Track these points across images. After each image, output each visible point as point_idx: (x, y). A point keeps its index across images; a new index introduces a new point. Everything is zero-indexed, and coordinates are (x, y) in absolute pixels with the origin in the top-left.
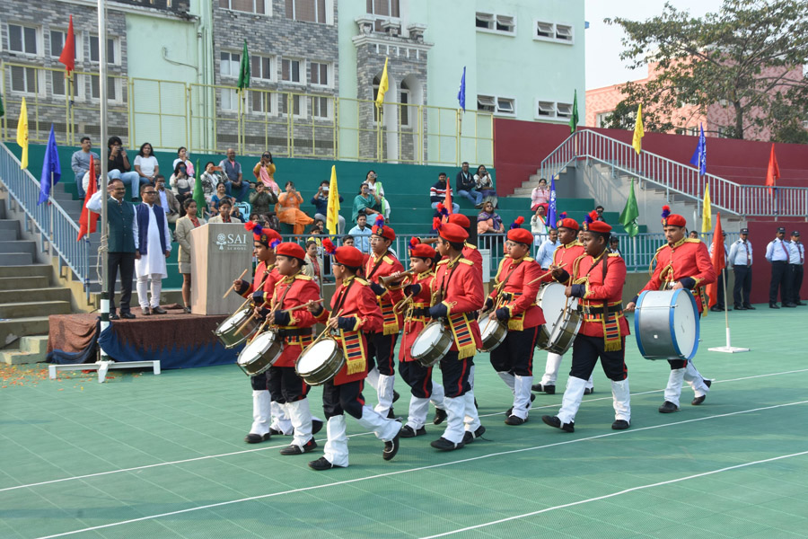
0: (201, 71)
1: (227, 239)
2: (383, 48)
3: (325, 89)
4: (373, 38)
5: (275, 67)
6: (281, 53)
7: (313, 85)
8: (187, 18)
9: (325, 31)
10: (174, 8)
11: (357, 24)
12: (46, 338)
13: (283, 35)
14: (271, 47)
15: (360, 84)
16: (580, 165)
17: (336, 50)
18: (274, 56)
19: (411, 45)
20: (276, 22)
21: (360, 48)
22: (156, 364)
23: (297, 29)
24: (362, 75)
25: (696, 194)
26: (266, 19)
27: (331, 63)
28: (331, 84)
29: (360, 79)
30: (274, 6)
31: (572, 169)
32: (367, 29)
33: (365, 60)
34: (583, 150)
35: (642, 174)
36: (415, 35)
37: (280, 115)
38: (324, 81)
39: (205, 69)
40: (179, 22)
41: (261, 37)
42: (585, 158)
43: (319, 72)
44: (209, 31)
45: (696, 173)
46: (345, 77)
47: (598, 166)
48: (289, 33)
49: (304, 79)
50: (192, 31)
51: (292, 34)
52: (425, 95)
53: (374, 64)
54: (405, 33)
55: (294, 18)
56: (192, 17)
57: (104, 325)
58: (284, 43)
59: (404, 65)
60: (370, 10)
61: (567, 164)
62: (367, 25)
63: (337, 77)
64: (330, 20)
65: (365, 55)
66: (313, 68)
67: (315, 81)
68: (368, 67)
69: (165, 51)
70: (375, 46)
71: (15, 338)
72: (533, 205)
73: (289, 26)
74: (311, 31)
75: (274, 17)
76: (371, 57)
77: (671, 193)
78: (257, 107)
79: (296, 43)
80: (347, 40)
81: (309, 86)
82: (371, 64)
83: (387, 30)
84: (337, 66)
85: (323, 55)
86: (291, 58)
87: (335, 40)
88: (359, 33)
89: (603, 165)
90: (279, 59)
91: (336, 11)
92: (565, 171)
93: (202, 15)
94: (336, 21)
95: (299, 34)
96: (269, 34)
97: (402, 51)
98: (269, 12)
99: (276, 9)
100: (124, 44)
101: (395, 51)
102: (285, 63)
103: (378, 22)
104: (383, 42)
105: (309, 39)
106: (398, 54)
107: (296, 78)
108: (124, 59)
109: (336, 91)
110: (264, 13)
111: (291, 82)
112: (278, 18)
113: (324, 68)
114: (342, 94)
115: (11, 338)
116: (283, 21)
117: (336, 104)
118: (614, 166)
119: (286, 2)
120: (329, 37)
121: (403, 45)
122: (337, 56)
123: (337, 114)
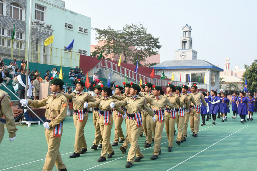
2: (40, 30)
3: (22, 40)
4: (37, 27)
5: (6, 32)
6: (8, 28)
7: (18, 39)
9: (22, 22)
11: (32, 22)
13: (9, 22)
14: (5, 25)
15: (32, 40)
16: (103, 69)
17: (26, 29)
18: (6, 28)
19: (47, 30)
20: (7, 18)
21: (33, 29)
22: (39, 122)
23: (14, 21)
24: (33, 37)
26: (4, 16)
27: (23, 32)
28: (23, 39)
29: (32, 38)
30: (6, 13)
31: (101, 70)
32: (35, 24)
33: (34, 33)
34: (104, 65)
35: (121, 73)
36: (48, 27)
37: (7, 47)
38: (21, 38)
41: (2, 22)
42: (104, 67)
45: (136, 73)
46: (27, 37)
47: (108, 70)
48: (11, 22)
49: (15, 37)
53: (37, 34)
54: (45, 26)
55: (13, 17)
57: (25, 110)
58: (9, 25)
59: (46, 36)
60: (35, 19)
61: (99, 69)
62: (35, 22)
63: (25, 37)
64: (24, 19)
65: (34, 31)
66: (18, 33)
67: (18, 37)
68: (35, 35)
70: (38, 29)
72: (94, 80)
73: (11, 20)
74: (18, 22)
75: (6, 16)
76: (36, 32)
77: (129, 78)
79: (13, 25)
81: (17, 39)
82: (36, 34)
83: (41, 25)
84: (25, 34)
85: (21, 30)
86: (11, 29)
87: (25, 26)
88: (33, 25)
89: (110, 70)
90: (8, 29)
91: (26, 17)
92: (99, 71)
94: (26, 20)
95: (14, 22)
96: (5, 21)
97: (45, 31)
99: (7, 14)
101: (43, 31)
102: (9, 31)
103: (38, 22)
104: (40, 28)
105: (17, 24)
106: (44, 32)
109: (25, 41)
110: (3, 14)
111: (10, 37)
112: (8, 17)
113: (21, 34)
114: (27, 42)
116: (9, 18)
117: (25, 45)
118: (113, 70)
119: (10, 12)
120: (24, 25)
121: (46, 30)
122: (26, 31)
123: (25, 48)
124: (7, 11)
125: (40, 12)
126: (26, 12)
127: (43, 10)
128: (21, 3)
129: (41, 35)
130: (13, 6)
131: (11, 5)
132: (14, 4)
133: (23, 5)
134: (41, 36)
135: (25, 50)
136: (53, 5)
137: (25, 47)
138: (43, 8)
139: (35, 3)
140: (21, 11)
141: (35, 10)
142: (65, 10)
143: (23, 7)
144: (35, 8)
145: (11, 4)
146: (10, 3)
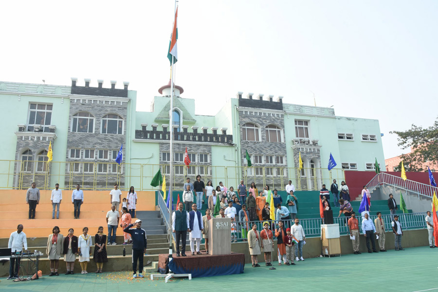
0: (237, 162)
1: (220, 224)
2: (302, 149)
3: (283, 165)
4: (299, 146)
5: (263, 159)
6: (265, 154)
7: (278, 164)
8: (232, 145)
9: (281, 144)
10: (227, 142)
11: (293, 141)
12: (157, 262)
13: (266, 148)
14: (262, 152)
15: (295, 162)
16: (381, 187)
17: (286, 151)
18: (263, 155)
19: (313, 147)
20: (263, 144)
21: (294, 149)
22: (190, 275)
23: (270, 145)
24: (296, 159)
25: (431, 195)
26: (260, 142)
27: (284, 156)
28: (284, 163)
29: (295, 161)
31: (378, 189)
32: (297, 143)
33: (296, 154)
34: (381, 181)
35: (407, 189)
36: (315, 143)
37: (266, 176)
38: (282, 162)
39: (238, 162)
40: (229, 146)
41: (258, 149)
42: (383, 184)
43: (280, 159)
44: (240, 149)
45: (429, 187)
46: (289, 160)
47: (388, 187)
49: (274, 163)
50: (233, 149)
51: (269, 147)
52: (320, 164)
54: (311, 143)
55: (270, 141)
56: (234, 144)
57: (170, 259)
58: (266, 150)
59: (311, 154)
60: (297, 136)
61: (376, 187)
62: (296, 141)
63: (286, 161)
64: (282, 141)
65: (296, 152)
66: (277, 158)
67: (278, 162)
68: (298, 156)
69: (225, 157)
70: (300, 148)
71: (150, 262)
73: (268, 144)
74: (276, 145)
75: (262, 142)
76: (299, 152)
77: (420, 196)
78: (257, 173)
79: (271, 150)
80: (289, 148)
81: (276, 165)
83: (304, 142)
84: (286, 157)
85: (281, 153)
86: (269, 155)
87: (285, 148)
88: (294, 145)
89: (391, 186)
90: (265, 156)
91: (284, 138)
92: (375, 189)
93: (237, 143)
94: (285, 141)
95: (271, 147)
96: (261, 148)
97: (310, 149)
98: (260, 140)
99: (263, 139)
100: (211, 155)
101: (307, 150)
102: (267, 157)
103: (301, 140)
104: (302, 147)
105: (275, 148)
106: (309, 151)
107: (271, 162)
108: (211, 160)
109: (286, 166)
111: (269, 164)
112: (264, 142)
113: (282, 158)
114: (289, 166)
115: (149, 262)
116: (266, 143)
117: (287, 170)
118: (394, 186)
119: (266, 136)
120: (283, 147)
121: (310, 147)
122: (286, 153)
123: (287, 174)
124: (262, 136)
125: (303, 128)
126: (284, 132)
127: (307, 125)
128: (277, 123)
129: (305, 154)
130: (269, 129)
131: (267, 129)
132: (270, 126)
133: (280, 125)
134: (305, 156)
135: (287, 176)
136: (318, 116)
137: (287, 172)
138: (306, 123)
139: (295, 119)
140: (279, 131)
141: (296, 128)
142: (335, 118)
143: (280, 127)
144: (296, 124)
145: (267, 127)
146: (265, 127)
